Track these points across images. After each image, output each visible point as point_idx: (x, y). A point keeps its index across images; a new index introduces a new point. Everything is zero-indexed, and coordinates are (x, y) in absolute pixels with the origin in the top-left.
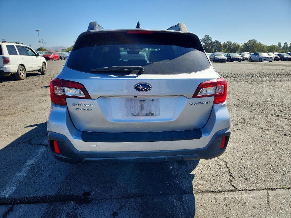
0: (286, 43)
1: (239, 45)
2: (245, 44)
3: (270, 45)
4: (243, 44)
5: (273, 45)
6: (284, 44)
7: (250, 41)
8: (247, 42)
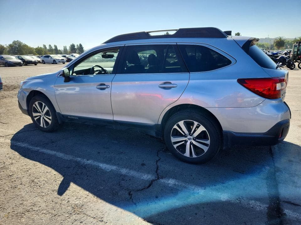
0: (50, 46)
1: (3, 47)
2: (10, 46)
3: (37, 47)
4: (8, 45)
5: (40, 47)
6: (48, 46)
7: (14, 42)
8: (11, 43)
